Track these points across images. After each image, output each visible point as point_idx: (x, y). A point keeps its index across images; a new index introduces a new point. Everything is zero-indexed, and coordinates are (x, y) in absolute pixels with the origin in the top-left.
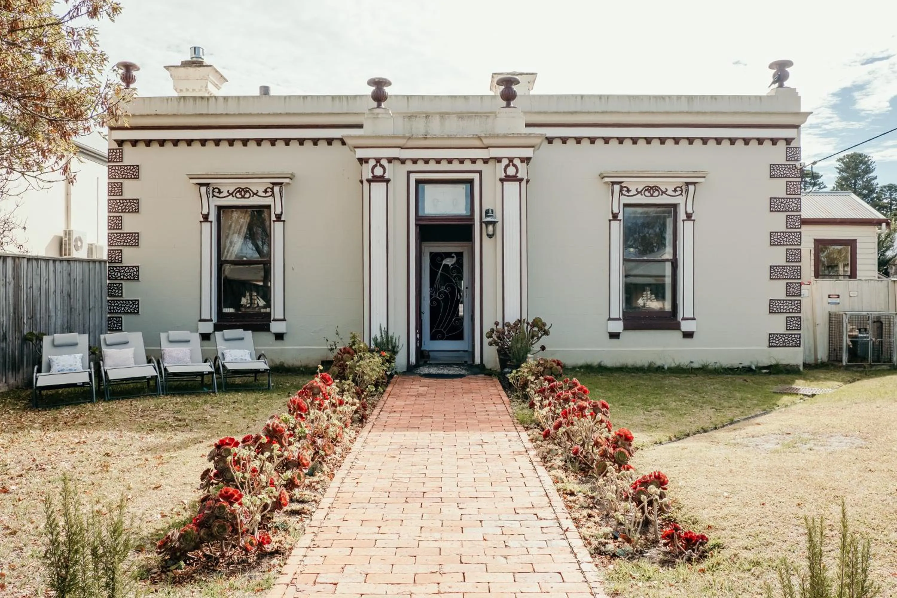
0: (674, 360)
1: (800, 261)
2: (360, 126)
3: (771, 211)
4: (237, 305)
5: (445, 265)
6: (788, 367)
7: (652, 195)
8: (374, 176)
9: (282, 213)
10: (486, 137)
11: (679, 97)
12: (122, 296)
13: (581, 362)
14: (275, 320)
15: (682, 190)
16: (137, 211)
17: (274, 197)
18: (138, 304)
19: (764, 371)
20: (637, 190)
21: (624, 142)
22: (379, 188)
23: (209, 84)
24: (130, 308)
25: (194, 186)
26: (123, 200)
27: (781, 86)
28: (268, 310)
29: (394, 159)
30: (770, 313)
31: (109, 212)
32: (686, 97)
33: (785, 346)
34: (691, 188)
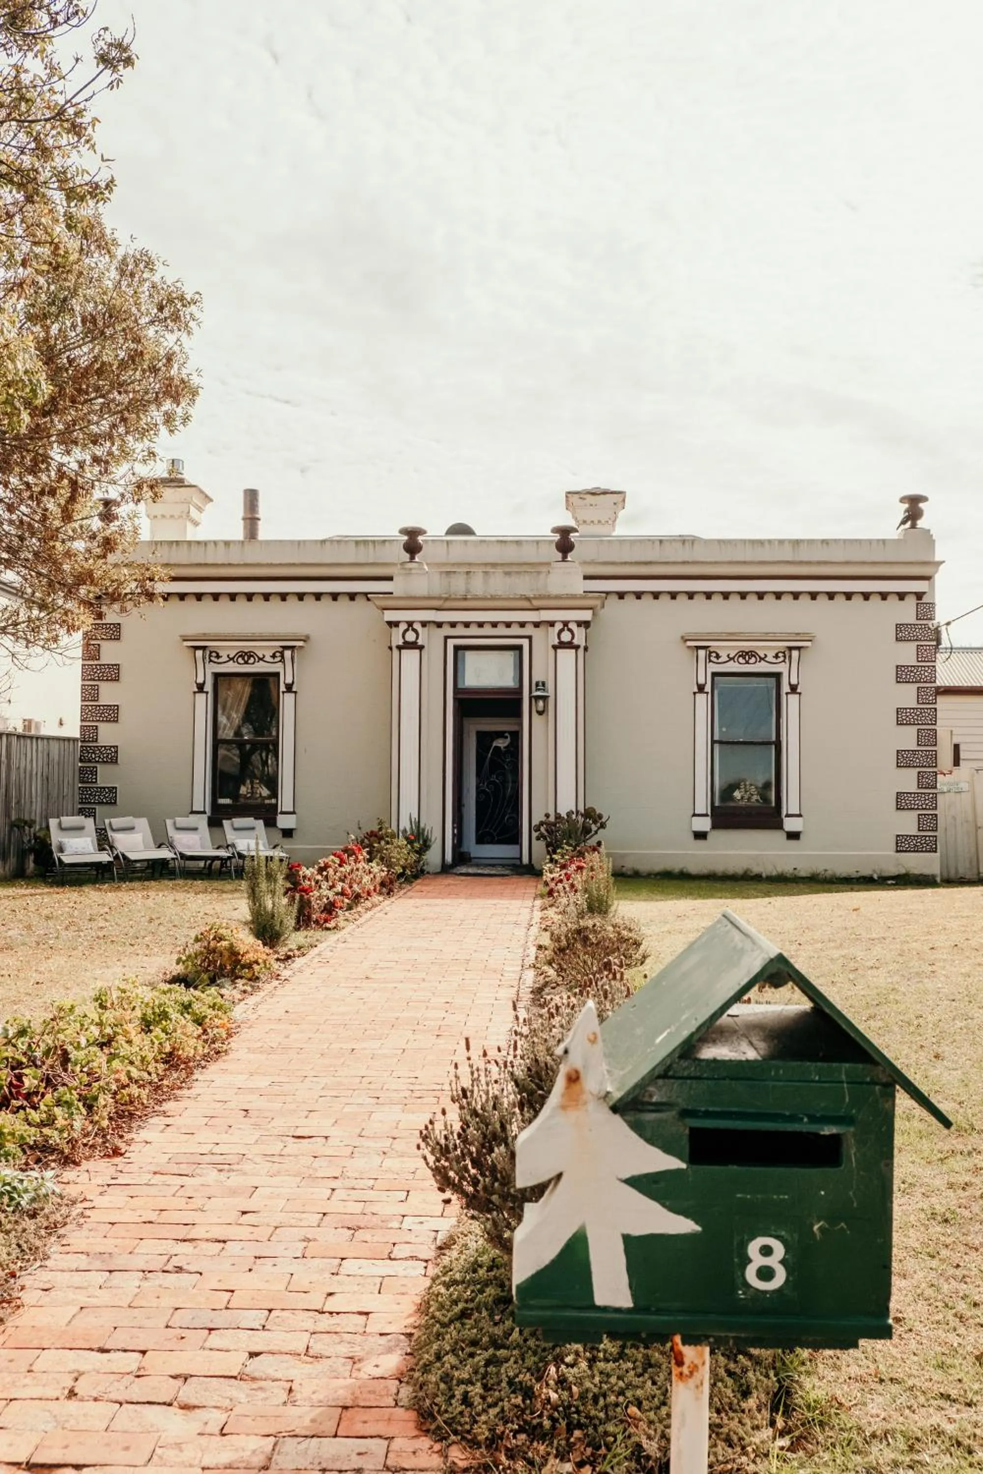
0: (775, 867)
1: (935, 745)
2: (390, 579)
3: (898, 682)
4: (235, 796)
5: (496, 747)
6: (920, 878)
7: (747, 663)
8: (405, 642)
9: (293, 682)
10: (535, 598)
11: (781, 542)
12: (96, 782)
13: (659, 867)
14: (282, 813)
15: (785, 657)
16: (117, 679)
17: (284, 662)
18: (116, 792)
19: (889, 882)
20: (728, 656)
21: (713, 597)
22: (410, 657)
23: (192, 509)
24: (105, 798)
25: (187, 651)
26: (100, 665)
27: (913, 526)
28: (273, 801)
29: (429, 622)
30: (897, 809)
31: (83, 680)
32: (790, 541)
33: (917, 851)
34: (795, 653)
